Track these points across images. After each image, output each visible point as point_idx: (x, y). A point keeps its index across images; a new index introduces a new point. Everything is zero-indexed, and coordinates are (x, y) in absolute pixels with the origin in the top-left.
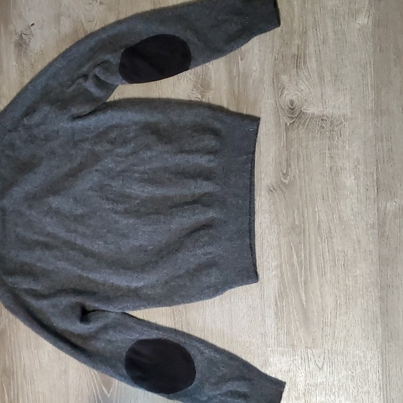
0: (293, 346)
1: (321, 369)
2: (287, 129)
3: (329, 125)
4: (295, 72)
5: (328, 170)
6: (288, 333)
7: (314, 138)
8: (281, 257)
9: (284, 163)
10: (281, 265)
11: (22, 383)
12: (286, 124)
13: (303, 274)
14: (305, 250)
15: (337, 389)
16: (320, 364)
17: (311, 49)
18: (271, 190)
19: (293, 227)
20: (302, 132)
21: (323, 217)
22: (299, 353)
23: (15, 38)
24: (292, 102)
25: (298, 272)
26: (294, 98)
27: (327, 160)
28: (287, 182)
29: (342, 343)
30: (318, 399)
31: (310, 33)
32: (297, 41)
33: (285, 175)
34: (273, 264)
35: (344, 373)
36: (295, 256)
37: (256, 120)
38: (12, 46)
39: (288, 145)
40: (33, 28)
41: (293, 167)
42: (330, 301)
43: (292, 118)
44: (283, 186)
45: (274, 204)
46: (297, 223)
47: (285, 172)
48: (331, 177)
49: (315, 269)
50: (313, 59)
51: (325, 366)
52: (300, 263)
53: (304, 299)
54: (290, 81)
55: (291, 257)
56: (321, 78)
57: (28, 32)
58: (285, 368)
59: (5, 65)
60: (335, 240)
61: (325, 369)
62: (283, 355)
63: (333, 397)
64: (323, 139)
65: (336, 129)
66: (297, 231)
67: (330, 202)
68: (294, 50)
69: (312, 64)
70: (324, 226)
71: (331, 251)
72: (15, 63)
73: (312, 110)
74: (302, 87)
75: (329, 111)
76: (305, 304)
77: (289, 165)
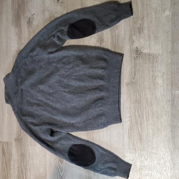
0: (135, 150)
1: (146, 160)
2: (135, 59)
3: (152, 58)
4: (139, 35)
5: (151, 77)
6: (133, 144)
7: (146, 63)
8: (131, 112)
9: (133, 73)
10: (131, 116)
11: (28, 159)
12: (134, 57)
13: (140, 120)
14: (141, 110)
15: (153, 168)
16: (146, 158)
17: (146, 25)
18: (127, 85)
19: (136, 100)
20: (141, 60)
21: (149, 96)
22: (138, 153)
23: (27, 20)
24: (137, 48)
25: (138, 119)
26: (138, 46)
27: (151, 72)
28: (134, 81)
29: (155, 149)
30: (145, 172)
31: (145, 18)
32: (140, 22)
33: (134, 78)
34: (128, 115)
35: (156, 162)
36: (137, 113)
37: (122, 55)
38: (26, 23)
39: (135, 66)
40: (34, 16)
41: (137, 75)
42: (151, 131)
43: (137, 54)
44: (132, 83)
45: (129, 90)
46: (138, 98)
47: (133, 77)
48: (152, 80)
49: (145, 118)
50: (146, 30)
51: (148, 159)
52: (139, 115)
53: (140, 130)
54: (136, 39)
55: (135, 113)
56: (149, 37)
57: (32, 17)
58: (132, 158)
59: (23, 31)
60: (153, 106)
61: (148, 160)
62: (131, 154)
63: (151, 172)
64: (149, 64)
65: (155, 59)
66: (138, 102)
67: (152, 90)
68: (138, 25)
69: (146, 31)
70: (149, 100)
71: (151, 111)
72: (27, 30)
73: (145, 51)
74: (142, 42)
75: (152, 52)
76: (140, 132)
77: (135, 74)
